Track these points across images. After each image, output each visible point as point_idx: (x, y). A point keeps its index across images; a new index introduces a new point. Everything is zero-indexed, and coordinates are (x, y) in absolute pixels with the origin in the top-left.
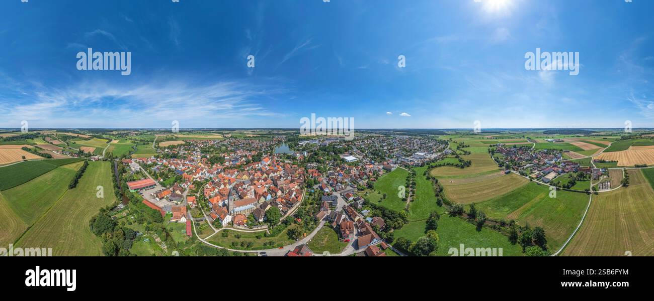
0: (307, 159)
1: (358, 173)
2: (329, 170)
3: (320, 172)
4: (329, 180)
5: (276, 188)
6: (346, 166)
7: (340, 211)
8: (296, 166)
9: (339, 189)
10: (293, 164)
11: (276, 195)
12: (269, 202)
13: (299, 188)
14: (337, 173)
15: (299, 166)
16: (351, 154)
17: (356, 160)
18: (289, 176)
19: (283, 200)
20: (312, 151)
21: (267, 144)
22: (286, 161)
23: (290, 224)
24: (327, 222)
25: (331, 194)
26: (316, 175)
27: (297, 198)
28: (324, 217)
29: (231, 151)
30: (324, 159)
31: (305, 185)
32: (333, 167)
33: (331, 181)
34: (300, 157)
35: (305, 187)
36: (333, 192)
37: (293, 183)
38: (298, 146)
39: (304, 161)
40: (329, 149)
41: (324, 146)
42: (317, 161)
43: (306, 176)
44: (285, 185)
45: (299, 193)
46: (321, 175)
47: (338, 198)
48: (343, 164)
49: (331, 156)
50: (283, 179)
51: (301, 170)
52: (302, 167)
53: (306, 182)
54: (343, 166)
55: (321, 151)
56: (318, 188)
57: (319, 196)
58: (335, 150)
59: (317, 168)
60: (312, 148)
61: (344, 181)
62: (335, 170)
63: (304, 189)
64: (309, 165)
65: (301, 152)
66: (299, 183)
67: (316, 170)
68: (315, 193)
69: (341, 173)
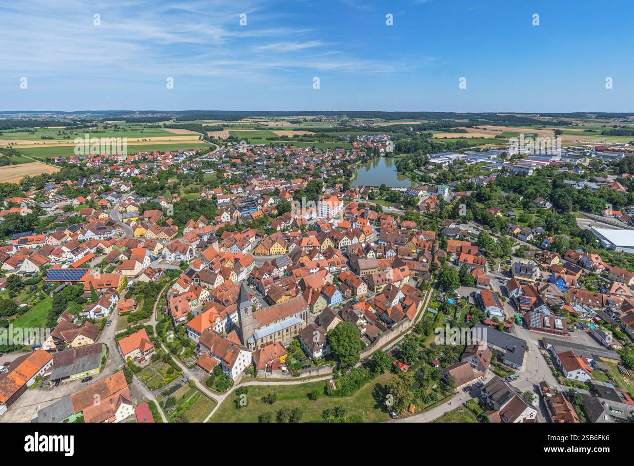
0: (450, 207)
2: (516, 255)
3: (485, 254)
4: (513, 285)
5: (354, 276)
6: (597, 260)
7: (523, 391)
8: (413, 224)
9: (540, 325)
10: (404, 219)
11: (354, 294)
12: (338, 310)
13: (413, 284)
14: (546, 274)
15: (422, 226)
18: (390, 247)
19: (371, 309)
20: (469, 187)
21: (333, 159)
22: (385, 209)
23: (382, 372)
24: (476, 400)
25: (506, 329)
26: (470, 259)
27: (405, 308)
28: (469, 383)
29: (235, 181)
30: (507, 218)
31: (430, 281)
32: (535, 248)
33: (515, 291)
34: (428, 201)
35: (432, 284)
36: (514, 323)
37: (400, 268)
38: (426, 168)
39: (438, 213)
40: (535, 189)
41: (516, 173)
42: (480, 218)
43: (439, 257)
44: (377, 269)
45: (412, 298)
46: (487, 264)
47: (527, 349)
48: (584, 250)
49: (538, 212)
50: (374, 254)
51: (425, 236)
52: (429, 230)
53: (437, 272)
54: (581, 257)
55: (503, 190)
56: (468, 297)
57: (466, 320)
58: (560, 196)
59: (476, 239)
60: (470, 176)
61: (568, 308)
62: (540, 260)
63: (426, 289)
64: (451, 226)
65: (433, 186)
66: (416, 270)
67: (474, 245)
68: (456, 308)
69: (566, 277)
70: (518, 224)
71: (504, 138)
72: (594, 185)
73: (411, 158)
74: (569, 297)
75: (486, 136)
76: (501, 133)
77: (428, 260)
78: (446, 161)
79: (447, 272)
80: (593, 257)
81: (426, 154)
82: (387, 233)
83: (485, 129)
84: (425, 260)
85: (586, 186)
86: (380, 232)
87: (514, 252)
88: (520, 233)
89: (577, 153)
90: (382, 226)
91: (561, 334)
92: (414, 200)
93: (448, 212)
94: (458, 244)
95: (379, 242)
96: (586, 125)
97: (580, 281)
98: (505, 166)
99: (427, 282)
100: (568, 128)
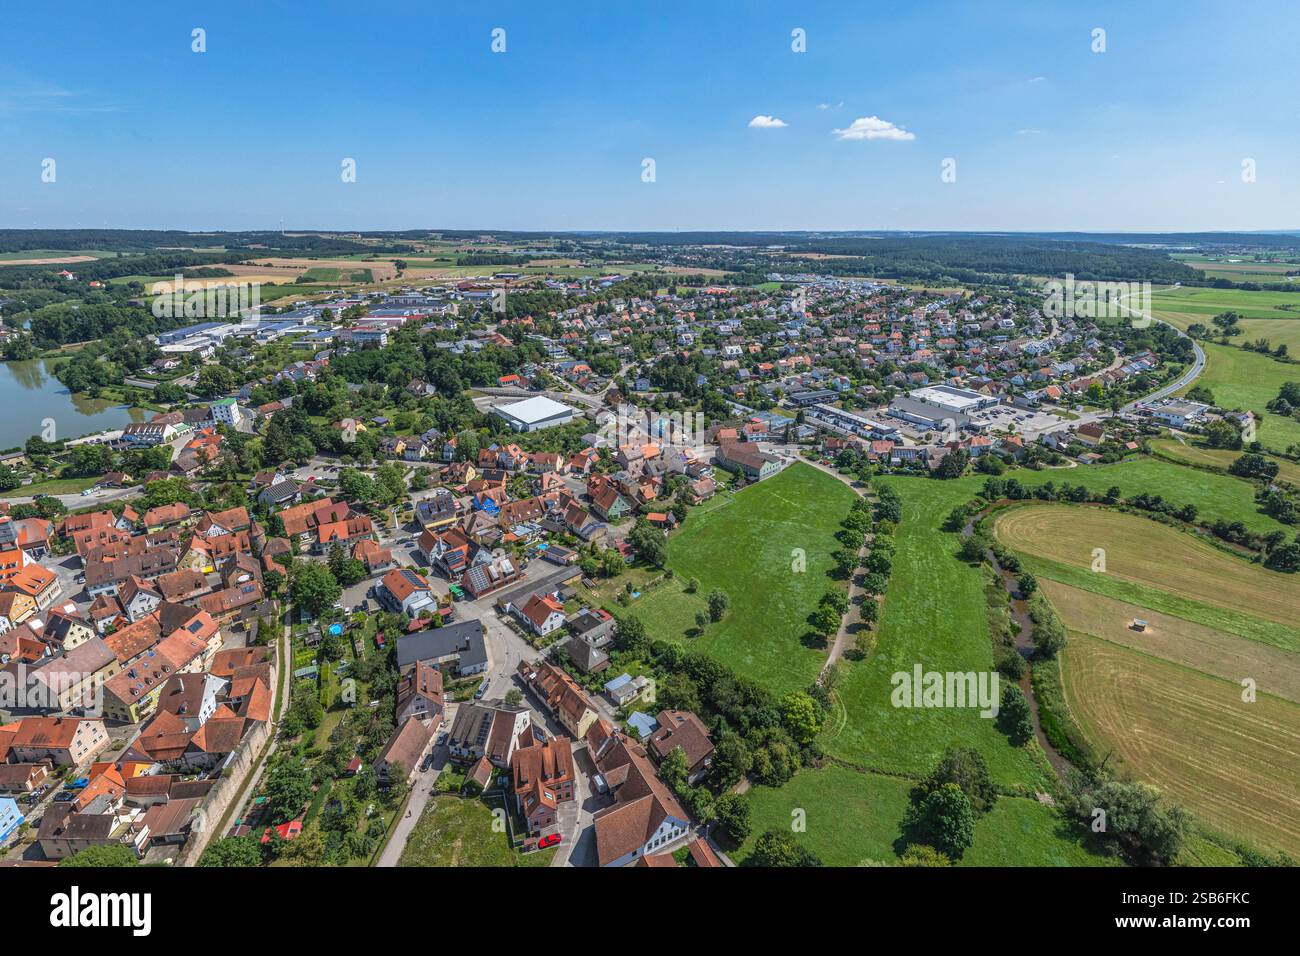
0: (257, 443)
1: (583, 488)
2: (414, 489)
3: (364, 509)
4: (428, 541)
6: (516, 452)
8: (177, 511)
9: (486, 584)
11: (63, 769)
13: (237, 642)
14: (466, 501)
15: (206, 506)
16: (537, 386)
17: (568, 420)
18: (134, 591)
20: (283, 390)
24: (447, 768)
27: (240, 704)
30: (376, 430)
31: (275, 613)
32: (437, 466)
33: (435, 549)
34: (198, 444)
35: (283, 619)
36: (453, 603)
37: (187, 625)
38: (159, 370)
39: (235, 463)
40: (402, 367)
41: (361, 345)
42: (328, 445)
43: (274, 557)
44: (117, 662)
45: (248, 674)
46: (374, 526)
47: (484, 631)
48: (498, 444)
49: (419, 406)
50: (85, 630)
51: (223, 524)
52: (226, 507)
53: (283, 589)
54: (497, 455)
55: (351, 381)
56: (365, 603)
57: (378, 647)
58: (441, 370)
59: (337, 488)
60: (276, 368)
61: (510, 537)
62: (451, 483)
63: (274, 635)
64: (275, 482)
65: (194, 407)
66: (231, 610)
67: (336, 500)
68: (351, 637)
69: (490, 493)
70: (399, 434)
71: (314, 281)
72: (475, 344)
73: (103, 351)
74: (505, 520)
75: (279, 281)
76: (304, 271)
77: (252, 573)
78: (207, 343)
79: (305, 577)
80: (511, 448)
81: (143, 336)
82: (106, 560)
83: (269, 265)
84: (245, 578)
85: (467, 347)
86: (81, 566)
87: (409, 485)
88: (407, 449)
89: (438, 297)
90: (84, 549)
91: (515, 579)
92: (156, 453)
93: (256, 453)
94: (305, 511)
95: (92, 593)
96: (434, 250)
97: (509, 491)
98: (337, 334)
99: (267, 621)
100: (411, 256)
